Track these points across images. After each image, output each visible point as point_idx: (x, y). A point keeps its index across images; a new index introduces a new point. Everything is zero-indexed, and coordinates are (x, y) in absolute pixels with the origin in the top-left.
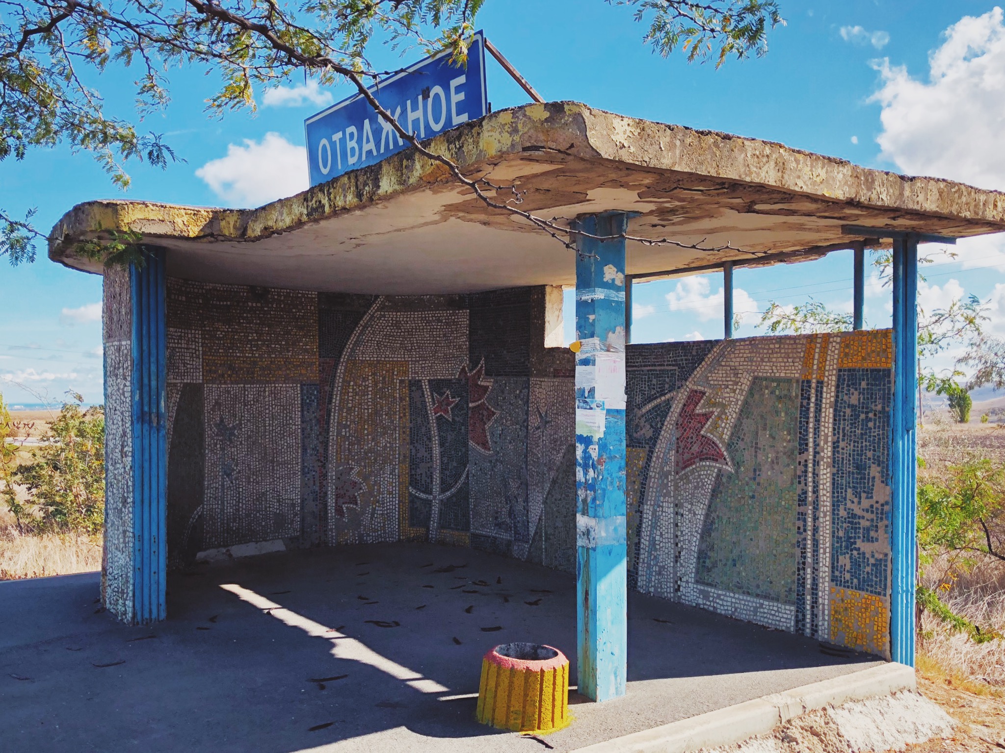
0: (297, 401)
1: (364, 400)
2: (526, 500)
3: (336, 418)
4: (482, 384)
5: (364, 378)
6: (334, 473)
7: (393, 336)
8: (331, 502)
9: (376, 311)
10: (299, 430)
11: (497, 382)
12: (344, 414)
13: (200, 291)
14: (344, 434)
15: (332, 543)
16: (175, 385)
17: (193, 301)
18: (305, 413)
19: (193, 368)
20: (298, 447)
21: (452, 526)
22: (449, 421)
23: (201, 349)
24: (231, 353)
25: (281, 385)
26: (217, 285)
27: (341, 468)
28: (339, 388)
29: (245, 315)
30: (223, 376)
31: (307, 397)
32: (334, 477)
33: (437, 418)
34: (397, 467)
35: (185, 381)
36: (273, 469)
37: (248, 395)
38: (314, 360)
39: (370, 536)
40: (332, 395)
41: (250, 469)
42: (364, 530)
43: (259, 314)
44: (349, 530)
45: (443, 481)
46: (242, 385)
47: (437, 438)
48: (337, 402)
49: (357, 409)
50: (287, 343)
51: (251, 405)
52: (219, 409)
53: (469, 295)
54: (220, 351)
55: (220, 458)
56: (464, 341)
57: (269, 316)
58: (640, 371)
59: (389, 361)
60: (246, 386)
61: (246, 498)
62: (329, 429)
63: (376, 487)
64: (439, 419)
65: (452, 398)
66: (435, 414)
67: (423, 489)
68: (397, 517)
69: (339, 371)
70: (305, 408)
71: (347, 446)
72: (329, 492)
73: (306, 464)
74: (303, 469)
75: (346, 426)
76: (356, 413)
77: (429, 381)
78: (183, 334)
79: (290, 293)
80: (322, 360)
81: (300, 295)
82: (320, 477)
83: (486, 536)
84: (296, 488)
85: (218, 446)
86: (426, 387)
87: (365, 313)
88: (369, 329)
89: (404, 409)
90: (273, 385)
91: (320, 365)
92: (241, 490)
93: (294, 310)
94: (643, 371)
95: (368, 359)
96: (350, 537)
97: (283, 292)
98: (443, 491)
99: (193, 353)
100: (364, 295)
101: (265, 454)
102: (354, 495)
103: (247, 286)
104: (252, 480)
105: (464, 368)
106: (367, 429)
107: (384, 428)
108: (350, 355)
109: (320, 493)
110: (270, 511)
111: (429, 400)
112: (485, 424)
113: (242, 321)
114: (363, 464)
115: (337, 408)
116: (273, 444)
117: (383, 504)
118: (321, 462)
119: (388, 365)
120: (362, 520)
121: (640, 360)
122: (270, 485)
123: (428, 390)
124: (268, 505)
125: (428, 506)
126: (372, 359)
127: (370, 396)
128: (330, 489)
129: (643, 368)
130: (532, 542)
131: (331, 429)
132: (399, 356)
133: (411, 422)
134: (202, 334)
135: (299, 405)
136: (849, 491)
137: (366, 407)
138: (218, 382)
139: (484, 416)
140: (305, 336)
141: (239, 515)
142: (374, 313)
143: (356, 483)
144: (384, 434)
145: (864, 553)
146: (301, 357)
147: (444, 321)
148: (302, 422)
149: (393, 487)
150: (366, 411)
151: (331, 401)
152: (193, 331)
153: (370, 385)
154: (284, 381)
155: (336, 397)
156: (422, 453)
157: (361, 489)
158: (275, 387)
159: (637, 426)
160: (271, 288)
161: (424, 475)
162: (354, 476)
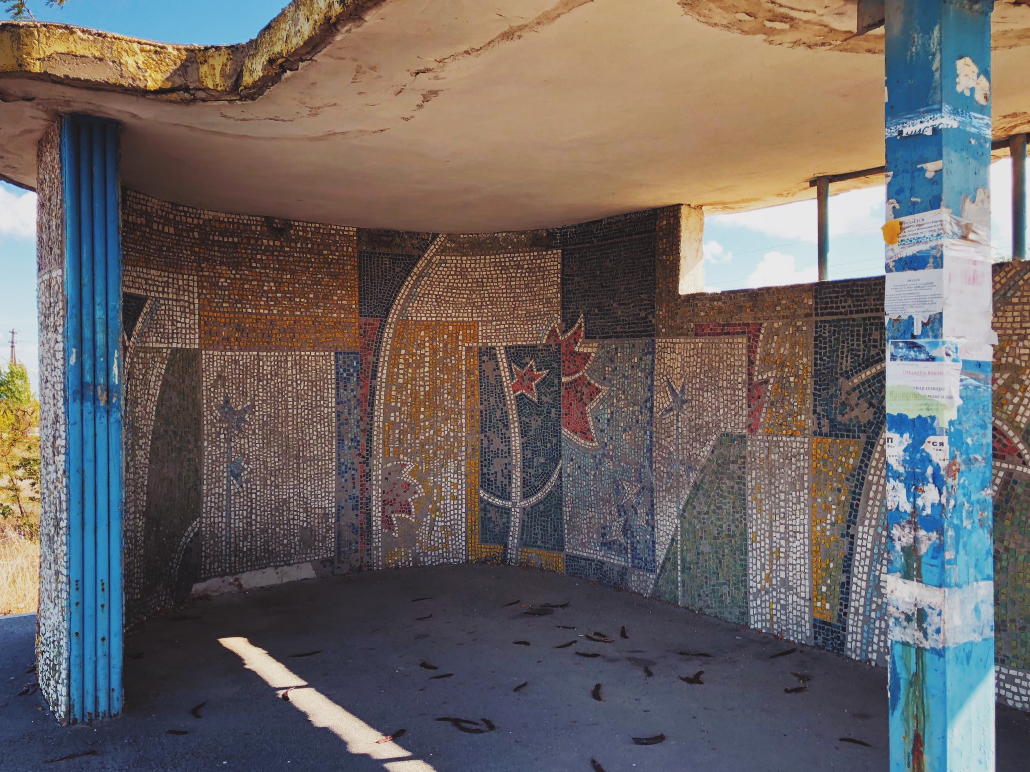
0: (331, 374)
1: (420, 373)
2: (651, 512)
3: (383, 397)
4: (581, 350)
5: (418, 345)
6: (380, 472)
7: (457, 288)
8: (376, 510)
9: (434, 255)
10: (334, 415)
11: (603, 347)
12: (393, 393)
13: (196, 221)
14: (392, 419)
15: (378, 566)
16: (159, 350)
17: (185, 234)
18: (342, 391)
19: (186, 328)
20: (332, 437)
21: (539, 543)
22: (533, 402)
23: (196, 301)
24: (239, 308)
25: (308, 353)
26: (219, 214)
27: (389, 465)
28: (386, 358)
29: (259, 257)
30: (228, 339)
31: (345, 370)
32: (380, 478)
33: (516, 397)
34: (463, 463)
35: (174, 345)
36: (298, 468)
37: (263, 367)
38: (353, 320)
39: (428, 556)
40: (376, 367)
41: (266, 468)
42: (420, 548)
43: (277, 256)
44: (399, 548)
45: (525, 483)
46: (255, 353)
47: (516, 424)
48: (384, 376)
49: (409, 386)
50: (316, 297)
51: (267, 380)
52: (223, 386)
53: (562, 228)
54: (224, 305)
55: (224, 453)
56: (554, 293)
57: (291, 259)
58: (848, 320)
59: (453, 322)
60: (261, 354)
61: (261, 507)
62: (373, 413)
63: (435, 491)
64: (520, 399)
65: (538, 370)
66: (514, 392)
67: (499, 494)
68: (463, 530)
69: (386, 335)
70: (341, 384)
71: (397, 436)
72: (374, 498)
73: (342, 460)
74: (339, 465)
75: (395, 409)
76: (409, 391)
77: (506, 347)
78: (170, 280)
79: (320, 228)
80: (363, 320)
81: (332, 232)
82: (361, 477)
83: (588, 560)
84: (329, 492)
85: (222, 436)
86: (501, 356)
87: (420, 257)
88: (426, 278)
89: (473, 386)
90: (297, 353)
91: (360, 327)
92: (254, 496)
93: (325, 252)
94: (854, 320)
95: (424, 319)
96: (402, 557)
97: (310, 227)
98: (525, 496)
99: (185, 307)
100: (418, 234)
101: (288, 446)
102: (407, 501)
103: (261, 217)
104: (269, 482)
105: (553, 331)
106: (422, 413)
107: (446, 411)
108: (401, 314)
109: (362, 499)
110: (294, 525)
111: (505, 374)
112: (586, 405)
113: (254, 265)
114: (418, 459)
115: (384, 385)
116: (297, 433)
117: (445, 513)
118: (363, 457)
119: (451, 328)
120: (418, 535)
121: (849, 302)
122: (293, 489)
123: (504, 360)
124: (291, 517)
125: (505, 516)
126: (429, 319)
127: (427, 369)
128: (374, 493)
129: (854, 316)
130: (661, 571)
131: (376, 413)
132: (465, 315)
133: (482, 404)
134: (198, 282)
135: (333, 381)
137: (421, 383)
138: (222, 348)
139: (583, 394)
140: (341, 287)
141: (252, 531)
142: (432, 258)
143: (409, 485)
144: (446, 420)
146: (335, 315)
147: (526, 266)
148: (338, 403)
149: (458, 491)
150: (422, 389)
151: (375, 375)
152: (185, 277)
153: (427, 354)
154: (313, 347)
155: (383, 369)
156: (497, 444)
157: (415, 493)
158: (301, 356)
159: (844, 404)
160: (294, 221)
161: (499, 474)
162: (406, 476)
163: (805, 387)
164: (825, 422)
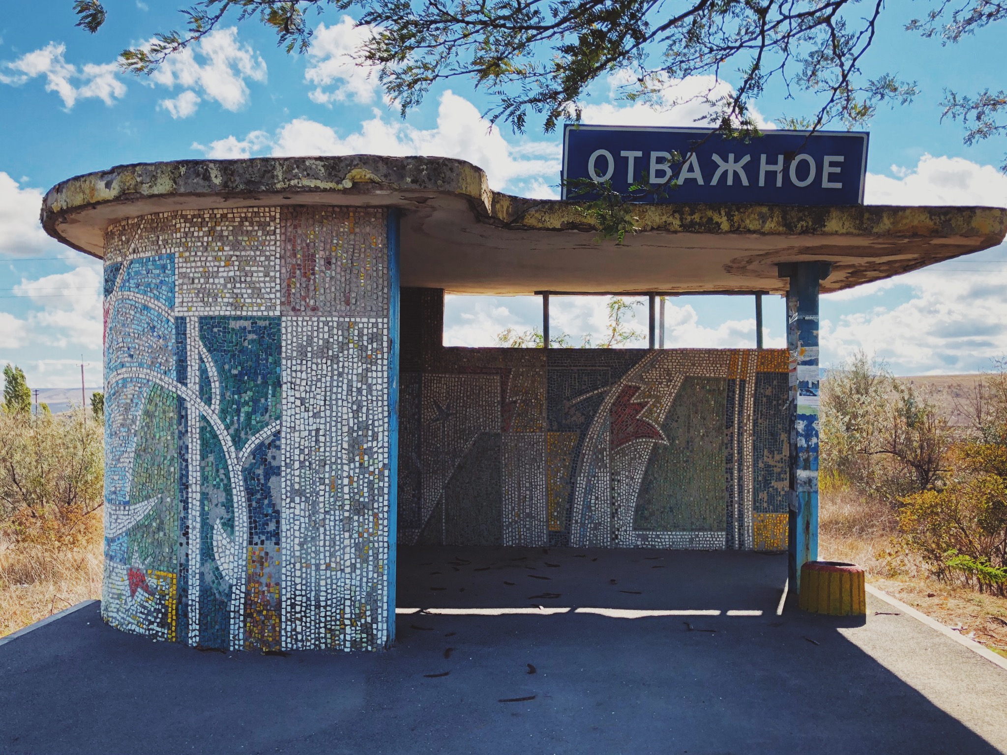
2: (418, 488)
121: (567, 361)
130: (426, 526)
136: (766, 450)
145: (777, 489)
159: (567, 414)
163: (542, 405)
164: (555, 424)
